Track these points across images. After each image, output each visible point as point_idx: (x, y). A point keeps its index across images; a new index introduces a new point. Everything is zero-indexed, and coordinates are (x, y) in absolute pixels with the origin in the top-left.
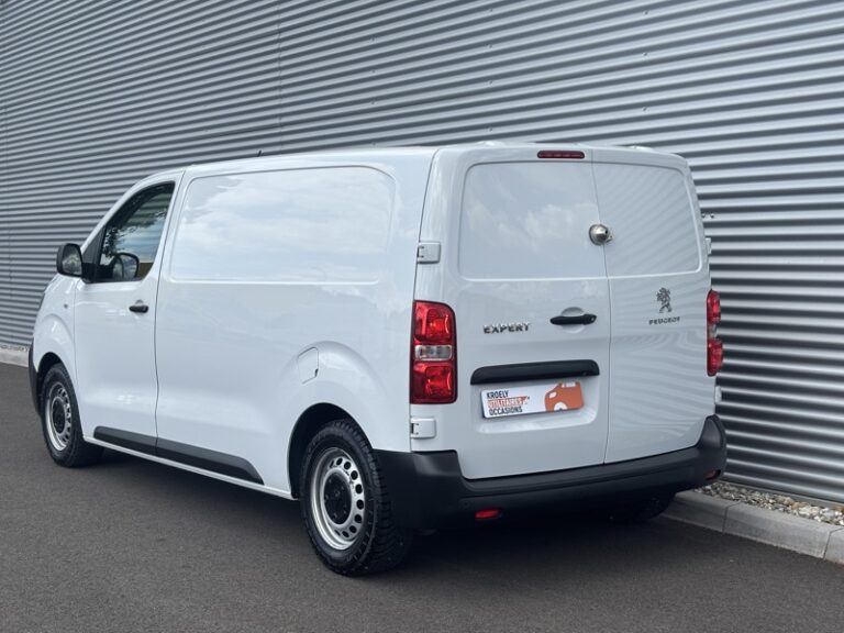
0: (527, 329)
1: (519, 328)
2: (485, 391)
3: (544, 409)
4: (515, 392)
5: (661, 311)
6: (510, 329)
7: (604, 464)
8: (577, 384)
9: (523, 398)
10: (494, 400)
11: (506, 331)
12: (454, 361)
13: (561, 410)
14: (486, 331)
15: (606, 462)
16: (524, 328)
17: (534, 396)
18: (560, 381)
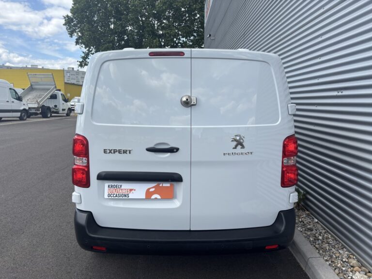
0: (130, 153)
1: (125, 152)
2: (107, 184)
3: (144, 198)
4: (126, 186)
5: (235, 148)
6: (120, 152)
7: (190, 231)
8: (171, 184)
9: (131, 190)
10: (112, 189)
11: (117, 153)
12: (88, 166)
13: (156, 199)
14: (105, 151)
15: (191, 229)
16: (128, 152)
17: (139, 190)
18: (159, 183)
